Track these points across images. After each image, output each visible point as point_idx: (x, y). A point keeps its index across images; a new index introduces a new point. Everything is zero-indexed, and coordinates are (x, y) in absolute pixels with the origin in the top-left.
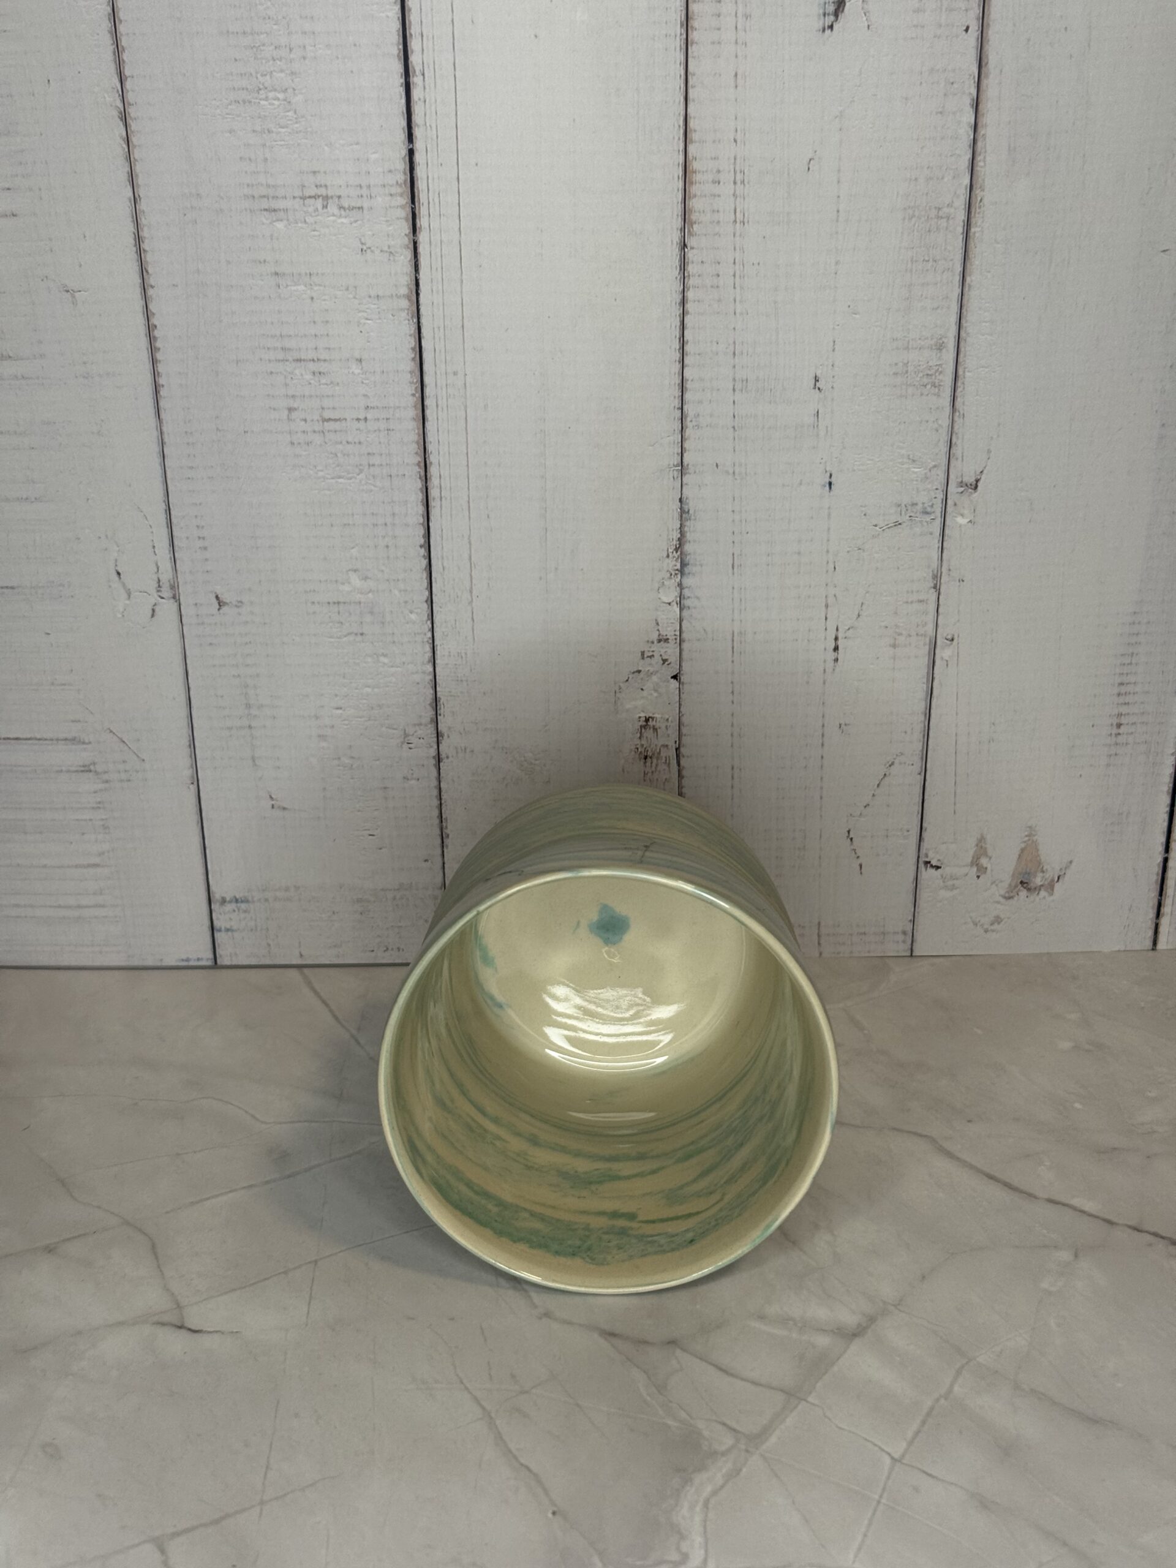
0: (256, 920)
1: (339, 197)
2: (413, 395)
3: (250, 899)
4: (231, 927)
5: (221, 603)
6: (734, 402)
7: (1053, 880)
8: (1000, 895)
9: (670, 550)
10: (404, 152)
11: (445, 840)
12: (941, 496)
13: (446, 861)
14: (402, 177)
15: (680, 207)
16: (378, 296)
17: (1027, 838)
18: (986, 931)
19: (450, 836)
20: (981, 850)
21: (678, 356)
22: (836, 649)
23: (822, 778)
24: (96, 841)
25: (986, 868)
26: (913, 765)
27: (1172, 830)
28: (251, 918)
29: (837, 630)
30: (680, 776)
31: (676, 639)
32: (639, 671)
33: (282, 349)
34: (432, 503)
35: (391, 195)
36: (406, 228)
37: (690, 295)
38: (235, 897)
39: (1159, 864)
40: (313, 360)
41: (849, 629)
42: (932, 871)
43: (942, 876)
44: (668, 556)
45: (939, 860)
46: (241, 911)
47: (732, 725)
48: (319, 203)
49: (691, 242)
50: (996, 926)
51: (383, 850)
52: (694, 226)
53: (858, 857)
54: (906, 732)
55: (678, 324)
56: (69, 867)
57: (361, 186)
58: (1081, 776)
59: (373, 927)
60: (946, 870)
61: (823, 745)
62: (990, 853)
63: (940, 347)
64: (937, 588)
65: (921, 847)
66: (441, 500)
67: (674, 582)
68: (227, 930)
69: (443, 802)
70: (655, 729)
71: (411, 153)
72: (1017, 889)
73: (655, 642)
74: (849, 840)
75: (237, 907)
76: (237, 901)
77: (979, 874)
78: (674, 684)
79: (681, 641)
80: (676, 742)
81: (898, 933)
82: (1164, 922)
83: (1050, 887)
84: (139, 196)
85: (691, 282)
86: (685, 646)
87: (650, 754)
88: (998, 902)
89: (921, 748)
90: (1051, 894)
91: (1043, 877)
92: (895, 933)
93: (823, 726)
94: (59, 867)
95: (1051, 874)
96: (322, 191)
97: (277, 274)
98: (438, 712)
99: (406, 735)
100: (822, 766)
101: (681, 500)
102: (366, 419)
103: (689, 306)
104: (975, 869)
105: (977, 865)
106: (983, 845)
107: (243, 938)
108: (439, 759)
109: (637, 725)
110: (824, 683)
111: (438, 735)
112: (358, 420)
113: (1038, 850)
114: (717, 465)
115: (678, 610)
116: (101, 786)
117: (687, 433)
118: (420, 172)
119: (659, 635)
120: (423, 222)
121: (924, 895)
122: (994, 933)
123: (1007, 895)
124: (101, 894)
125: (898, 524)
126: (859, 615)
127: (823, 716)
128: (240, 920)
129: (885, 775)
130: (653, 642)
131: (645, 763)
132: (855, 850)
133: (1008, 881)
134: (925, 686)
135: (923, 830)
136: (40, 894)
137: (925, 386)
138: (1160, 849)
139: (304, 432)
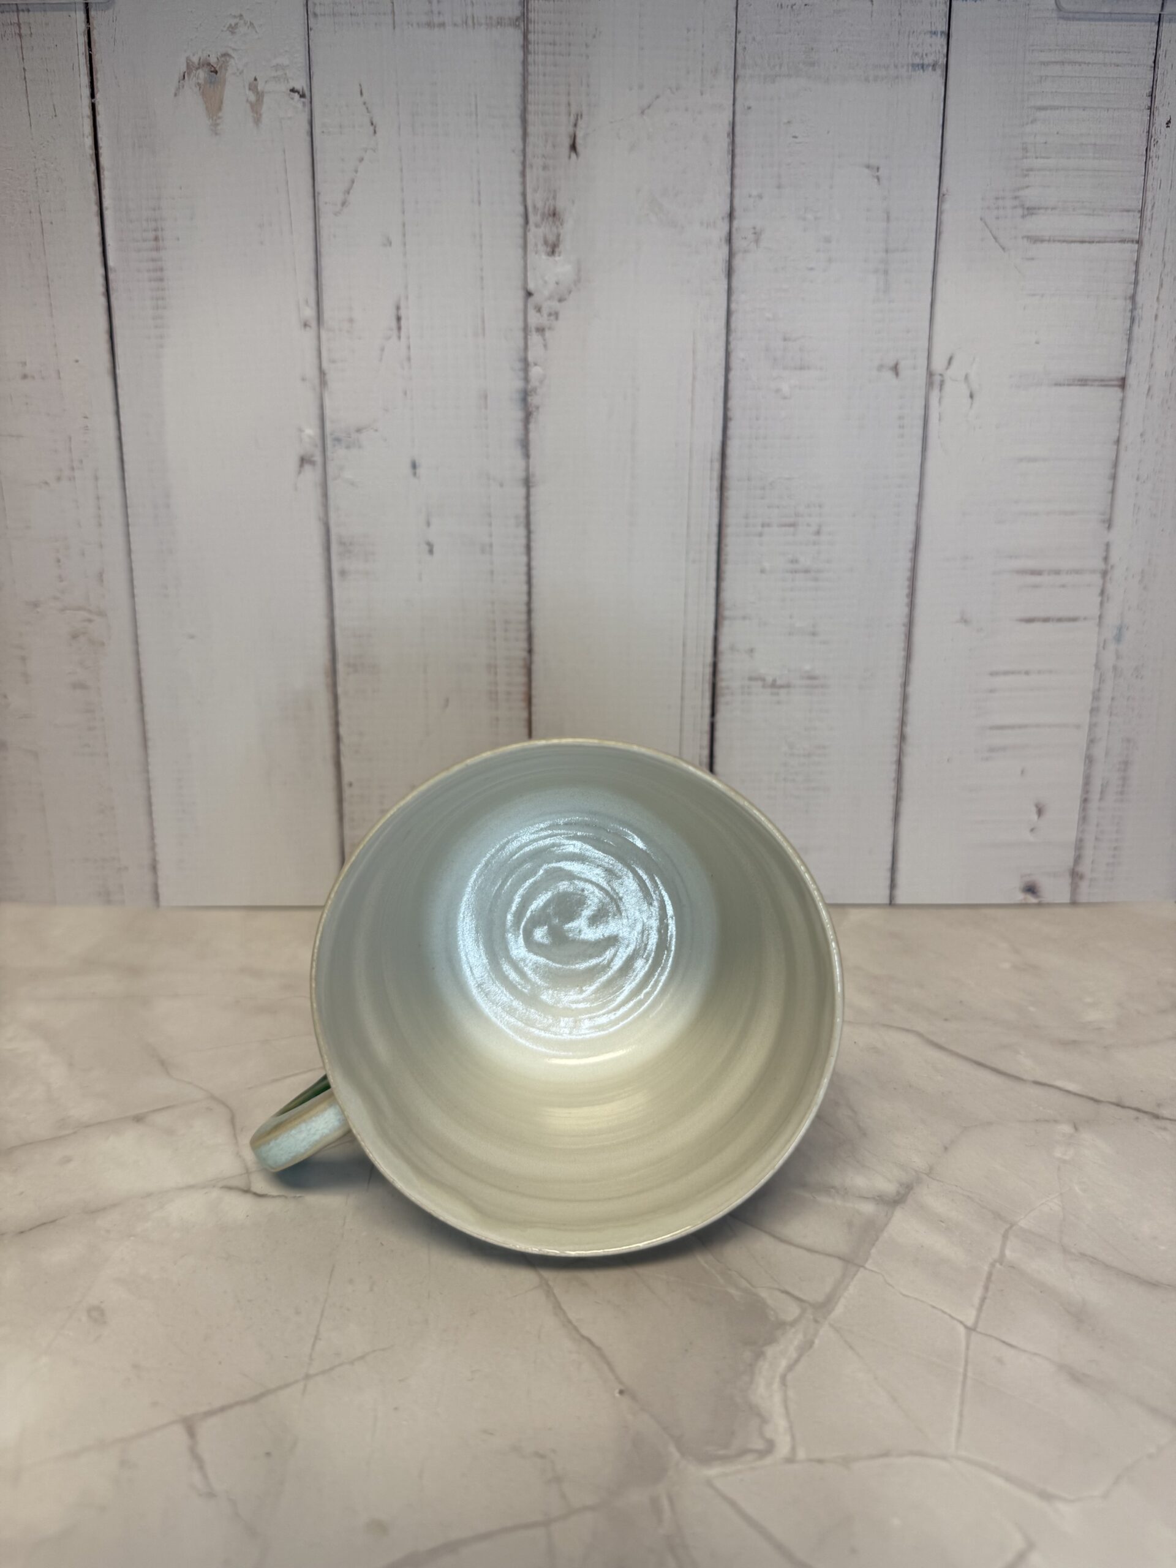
0: (908, 44)
1: (764, 686)
2: (726, 545)
3: (910, 68)
4: (931, 37)
5: (895, 369)
6: (491, 535)
7: (189, 74)
8: (233, 58)
9: (535, 414)
10: (719, 716)
11: (731, 130)
12: (329, 454)
13: (732, 108)
14: (721, 701)
15: (534, 676)
16: (744, 618)
17: (218, 121)
18: (241, 16)
19: (726, 135)
20: (256, 108)
21: (534, 573)
22: (399, 319)
23: (402, 190)
24: (1035, 136)
25: (250, 89)
26: (326, 203)
27: (93, 128)
28: (912, 47)
29: (399, 337)
30: (524, 195)
31: (531, 331)
32: (560, 300)
33: (816, 580)
34: (717, 455)
35: (728, 688)
36: (723, 666)
37: (524, 617)
38: (924, 71)
39: (98, 91)
40: (796, 572)
41: (389, 338)
42: (298, 87)
43: (288, 80)
44: (537, 408)
45: (293, 99)
46: (921, 55)
47: (481, 246)
48: (779, 682)
49: (524, 654)
50: (233, 22)
51: (785, 120)
52: (521, 663)
53: (365, 103)
54: (335, 236)
55: (534, 597)
56: (1064, 107)
57: (749, 694)
58: (181, 188)
59: (803, 34)
60: (284, 87)
61: (404, 225)
62: (248, 105)
63: (343, 573)
64: (322, 373)
65: (310, 111)
66: (712, 461)
67: (534, 382)
68: (935, 33)
69: (730, 173)
70: (546, 242)
71: (713, 714)
72: (220, 65)
73: (547, 330)
74: (374, 124)
75: (923, 60)
76: (923, 66)
77: (255, 82)
78: (531, 286)
79: (526, 329)
80: (529, 230)
81: (321, 15)
82: (82, 26)
83: (190, 67)
84: (901, 687)
85: (523, 626)
86: (521, 324)
87: (551, 219)
88: (234, 50)
89: (321, 221)
90: (188, 59)
91: (198, 79)
92: (324, 15)
93: (405, 244)
94: (1072, 107)
95: (190, 82)
96: (775, 690)
97: (814, 634)
98: (727, 264)
99: (757, 241)
100: (403, 202)
101: (527, 456)
102: (763, 525)
103: (524, 608)
104: (259, 88)
105: (258, 93)
106: (255, 115)
107: (922, 23)
108: (731, 216)
109: (561, 247)
110: (406, 287)
111: (729, 240)
112: (769, 525)
113: (207, 108)
114: (501, 485)
115: (530, 359)
116: (1021, 193)
117: (522, 512)
118: (707, 702)
119: (543, 335)
120: (708, 670)
121: (301, 59)
122: (233, 14)
123: (228, 59)
124: (1041, 77)
125: (359, 430)
126: (383, 349)
127: (405, 254)
128: (923, 44)
129: (348, 193)
130: (550, 328)
131: (555, 210)
132: (368, 112)
133: (227, 74)
134: (324, 282)
135: (310, 133)
136: (1095, 77)
137: (351, 544)
138: (100, 108)
139: (810, 515)
